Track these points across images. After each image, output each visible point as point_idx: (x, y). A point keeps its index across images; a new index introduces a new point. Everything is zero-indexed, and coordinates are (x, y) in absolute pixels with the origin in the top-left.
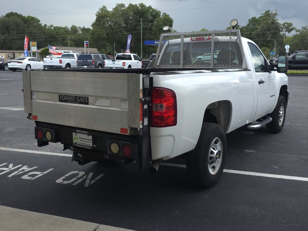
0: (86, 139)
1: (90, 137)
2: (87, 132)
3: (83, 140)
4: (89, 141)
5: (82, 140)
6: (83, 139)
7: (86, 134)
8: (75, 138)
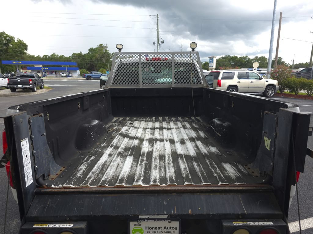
0: (163, 228)
1: (176, 224)
2: (166, 217)
3: (155, 230)
4: (169, 230)
5: (152, 230)
6: (156, 228)
7: (165, 220)
8: (134, 229)
